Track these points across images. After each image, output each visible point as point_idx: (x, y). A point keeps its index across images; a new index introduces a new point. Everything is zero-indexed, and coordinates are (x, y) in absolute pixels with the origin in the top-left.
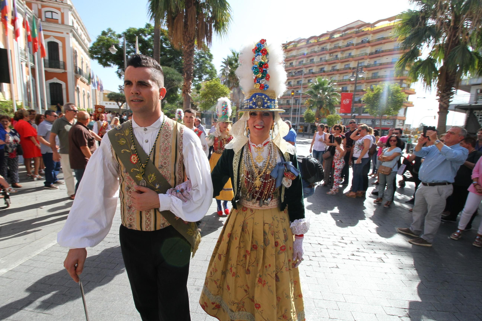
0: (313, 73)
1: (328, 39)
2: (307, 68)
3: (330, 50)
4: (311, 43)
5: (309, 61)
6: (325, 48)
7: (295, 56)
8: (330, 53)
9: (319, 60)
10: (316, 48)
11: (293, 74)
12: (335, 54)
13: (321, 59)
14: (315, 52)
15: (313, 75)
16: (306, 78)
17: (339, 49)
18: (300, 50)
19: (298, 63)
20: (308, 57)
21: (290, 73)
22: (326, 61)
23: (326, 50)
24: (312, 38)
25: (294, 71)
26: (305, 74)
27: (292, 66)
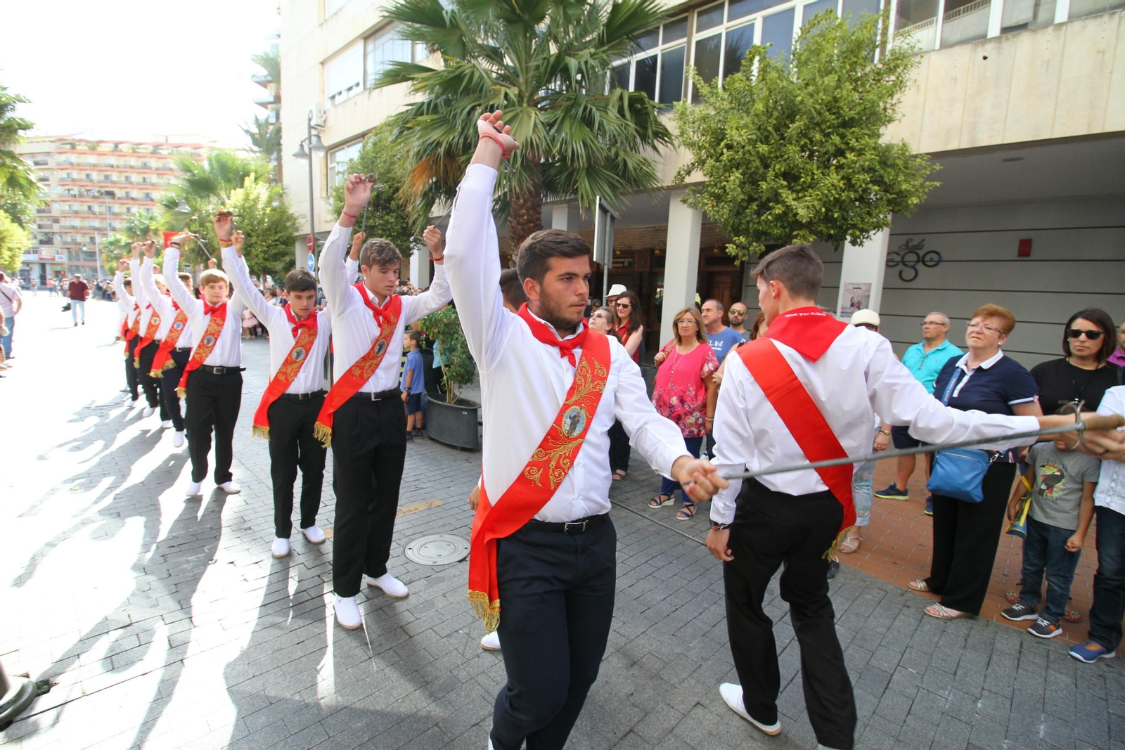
0: (133, 199)
1: (151, 153)
2: (121, 188)
3: (157, 169)
4: (121, 151)
5: (123, 179)
6: (148, 164)
7: (94, 165)
8: (158, 174)
9: (141, 180)
10: (133, 162)
11: (97, 194)
12: (165, 176)
13: (144, 179)
14: (132, 167)
15: (133, 202)
16: (122, 204)
17: (170, 172)
18: (103, 157)
19: (103, 178)
20: (121, 172)
21: (88, 190)
22: (153, 185)
23: (150, 168)
24: (122, 143)
25: (97, 189)
26: (119, 199)
27: (91, 181)
